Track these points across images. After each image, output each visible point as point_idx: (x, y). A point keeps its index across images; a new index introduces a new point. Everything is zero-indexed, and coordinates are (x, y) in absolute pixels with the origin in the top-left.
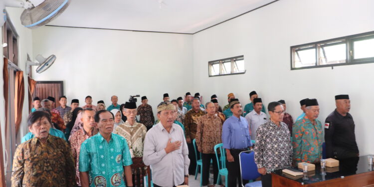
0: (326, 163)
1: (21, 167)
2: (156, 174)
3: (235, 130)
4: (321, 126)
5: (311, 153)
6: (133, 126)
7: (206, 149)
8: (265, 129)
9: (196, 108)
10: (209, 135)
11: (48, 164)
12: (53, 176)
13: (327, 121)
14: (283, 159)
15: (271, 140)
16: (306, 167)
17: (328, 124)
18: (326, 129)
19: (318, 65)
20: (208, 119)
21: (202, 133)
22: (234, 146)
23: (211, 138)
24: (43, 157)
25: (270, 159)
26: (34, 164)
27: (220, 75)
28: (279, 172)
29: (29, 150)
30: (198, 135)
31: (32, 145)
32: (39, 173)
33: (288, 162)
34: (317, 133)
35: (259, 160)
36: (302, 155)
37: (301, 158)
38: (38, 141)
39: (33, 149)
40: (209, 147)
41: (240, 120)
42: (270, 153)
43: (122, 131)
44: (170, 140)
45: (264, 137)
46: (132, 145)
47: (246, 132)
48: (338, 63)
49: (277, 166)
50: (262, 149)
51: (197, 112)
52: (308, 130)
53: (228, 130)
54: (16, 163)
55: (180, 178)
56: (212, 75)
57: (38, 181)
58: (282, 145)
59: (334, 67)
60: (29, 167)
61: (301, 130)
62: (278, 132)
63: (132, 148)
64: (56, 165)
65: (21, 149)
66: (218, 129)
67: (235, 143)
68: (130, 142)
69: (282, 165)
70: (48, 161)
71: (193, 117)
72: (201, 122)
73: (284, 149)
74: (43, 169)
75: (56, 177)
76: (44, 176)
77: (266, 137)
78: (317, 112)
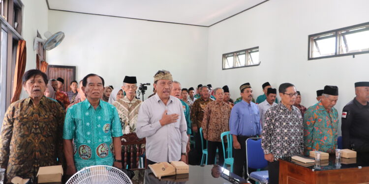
0: (342, 153)
1: (11, 125)
2: (150, 148)
3: (243, 115)
4: (337, 115)
5: (324, 142)
6: (132, 102)
7: (212, 137)
8: (275, 112)
9: (205, 96)
10: (215, 121)
11: (37, 127)
12: (41, 139)
13: (344, 110)
14: (293, 145)
15: (281, 124)
16: (319, 155)
17: (346, 113)
18: (343, 119)
19: (338, 54)
20: (216, 106)
21: (209, 119)
22: (241, 132)
23: (218, 125)
24: (33, 118)
25: (278, 145)
26: (22, 124)
27: (233, 68)
28: (287, 159)
29: (19, 109)
30: (204, 121)
31: (24, 104)
32: (26, 135)
33: (299, 149)
34: (331, 122)
35: (266, 146)
36: (313, 144)
37: (312, 146)
38: (31, 100)
39: (24, 109)
40: (215, 134)
41: (250, 105)
42: (279, 138)
43: (120, 106)
44: (166, 112)
45: (273, 121)
46: (129, 122)
47: (255, 119)
48: (361, 51)
49: (285, 152)
50: (270, 133)
51: (205, 100)
52: (322, 118)
53: (237, 115)
54: (5, 121)
55: (176, 155)
56: (226, 68)
57: (23, 143)
58: (292, 130)
59: (355, 56)
60: (17, 126)
61: (313, 117)
62: (289, 116)
63: (129, 125)
64: (45, 129)
65: (12, 107)
66: (226, 116)
67: (242, 129)
68: (127, 118)
69: (292, 152)
70: (37, 123)
71: (201, 105)
72: (209, 108)
73: (294, 134)
74: (31, 130)
75: (44, 141)
76: (30, 138)
77: (275, 120)
78: (333, 102)
